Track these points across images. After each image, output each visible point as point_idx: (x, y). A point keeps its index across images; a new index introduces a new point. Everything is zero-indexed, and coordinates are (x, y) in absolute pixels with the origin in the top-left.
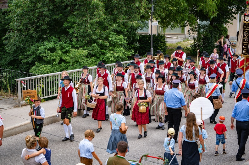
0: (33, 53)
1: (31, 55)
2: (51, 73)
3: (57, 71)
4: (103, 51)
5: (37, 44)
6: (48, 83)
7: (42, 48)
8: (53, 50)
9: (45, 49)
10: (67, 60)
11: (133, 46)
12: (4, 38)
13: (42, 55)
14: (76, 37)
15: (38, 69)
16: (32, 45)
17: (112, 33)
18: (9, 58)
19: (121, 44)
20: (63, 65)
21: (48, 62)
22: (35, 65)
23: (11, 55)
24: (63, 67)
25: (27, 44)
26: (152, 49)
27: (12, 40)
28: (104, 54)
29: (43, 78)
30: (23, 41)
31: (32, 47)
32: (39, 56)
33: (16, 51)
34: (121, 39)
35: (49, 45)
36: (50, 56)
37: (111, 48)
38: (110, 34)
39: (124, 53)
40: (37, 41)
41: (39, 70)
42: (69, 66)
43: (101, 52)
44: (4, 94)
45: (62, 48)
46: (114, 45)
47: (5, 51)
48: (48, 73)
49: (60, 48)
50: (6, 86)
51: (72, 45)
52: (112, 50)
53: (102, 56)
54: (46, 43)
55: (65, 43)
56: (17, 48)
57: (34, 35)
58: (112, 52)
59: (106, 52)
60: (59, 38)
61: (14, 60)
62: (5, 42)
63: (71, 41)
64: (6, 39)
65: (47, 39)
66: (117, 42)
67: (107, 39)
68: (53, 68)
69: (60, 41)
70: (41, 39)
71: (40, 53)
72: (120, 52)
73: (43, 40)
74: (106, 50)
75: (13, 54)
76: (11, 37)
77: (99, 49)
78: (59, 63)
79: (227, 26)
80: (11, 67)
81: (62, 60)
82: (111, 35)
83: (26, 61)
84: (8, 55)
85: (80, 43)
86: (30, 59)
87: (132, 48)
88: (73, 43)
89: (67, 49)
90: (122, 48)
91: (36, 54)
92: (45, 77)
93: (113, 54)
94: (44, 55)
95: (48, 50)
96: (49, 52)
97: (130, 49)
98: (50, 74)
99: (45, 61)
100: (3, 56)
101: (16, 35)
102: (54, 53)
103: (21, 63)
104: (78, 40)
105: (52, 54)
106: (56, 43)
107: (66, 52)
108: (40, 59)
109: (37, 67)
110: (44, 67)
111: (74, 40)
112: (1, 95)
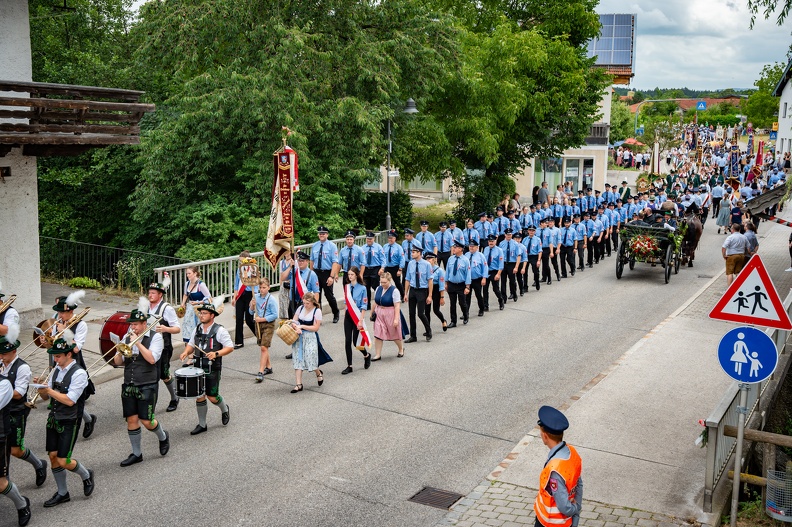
0: (182, 223)
1: (178, 227)
2: (214, 257)
3: (225, 255)
4: (305, 219)
5: (189, 207)
6: (210, 275)
7: (197, 214)
8: (217, 218)
9: (204, 216)
10: (243, 237)
11: (355, 212)
12: (130, 197)
13: (198, 226)
14: (258, 196)
15: (190, 250)
16: (179, 208)
17: (321, 189)
18: (138, 232)
19: (336, 209)
20: (235, 243)
21: (210, 240)
22: (185, 243)
23: (141, 225)
24: (236, 248)
25: (171, 208)
26: (389, 216)
27: (145, 201)
28: (307, 225)
29: (202, 268)
30: (163, 201)
31: (181, 213)
32: (192, 228)
33: (150, 219)
34: (336, 199)
35: (210, 209)
36: (212, 228)
37: (319, 215)
38: (317, 190)
39: (341, 223)
40: (189, 202)
41: (193, 252)
42: (247, 246)
43: (302, 221)
44: (131, 294)
45: (234, 215)
46: (324, 210)
47: (131, 220)
48: (208, 258)
49: (229, 214)
50: (134, 279)
51: (250, 209)
52: (321, 219)
53: (303, 229)
54: (205, 205)
55: (239, 205)
56: (153, 213)
57: (184, 191)
58: (320, 222)
59: (311, 222)
60: (228, 197)
61: (147, 235)
62: (132, 204)
63: (250, 202)
64: (134, 199)
65: (206, 198)
66: (329, 205)
67: (311, 199)
68: (218, 249)
69: (230, 202)
70: (195, 199)
71: (195, 224)
72: (335, 221)
73: (200, 200)
74: (310, 218)
75: (146, 224)
76: (141, 195)
77: (299, 216)
78: (228, 241)
79: (515, 178)
80: (141, 247)
81: (233, 236)
82: (318, 193)
83: (169, 237)
84: (136, 225)
85: (265, 205)
86: (177, 234)
87: (355, 215)
88: (253, 206)
89: (243, 216)
90: (337, 216)
91: (188, 225)
92: (206, 266)
93: (322, 225)
94: (202, 226)
95: (209, 218)
96: (211, 221)
97: (350, 217)
98: (213, 260)
99: (203, 237)
100: (127, 228)
101: (152, 191)
102: (220, 224)
103: (159, 240)
104: (261, 201)
105: (216, 225)
106: (222, 206)
107: (241, 222)
108: (195, 233)
109: (189, 247)
110: (202, 248)
111: (255, 200)
112: (127, 296)
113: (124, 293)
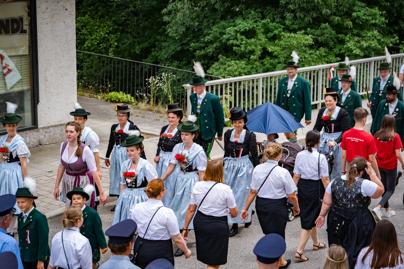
0: (216, 39)
1: (211, 42)
2: (246, 74)
3: (257, 72)
4: (341, 36)
5: (223, 23)
6: (240, 92)
7: (230, 30)
8: (250, 34)
9: (236, 32)
10: (275, 53)
11: (396, 28)
12: (165, 11)
13: (231, 42)
14: (293, 11)
15: (223, 67)
16: (214, 24)
17: (360, 4)
18: (174, 48)
19: (375, 25)
20: (267, 61)
21: (242, 56)
22: (217, 60)
23: (176, 41)
24: (268, 65)
25: (205, 24)
27: (179, 15)
28: (342, 42)
29: (231, 85)
30: (198, 16)
31: (214, 28)
32: (225, 44)
33: (185, 35)
34: (375, 15)
35: (243, 25)
36: (245, 44)
37: (355, 31)
38: (354, 5)
39: (379, 40)
40: (223, 18)
41: (225, 69)
42: (279, 63)
43: (337, 38)
44: (162, 110)
45: (267, 31)
46: (361, 26)
47: (167, 35)
48: (240, 75)
49: (262, 30)
50: (166, 97)
51: (284, 25)
52: (358, 35)
53: (339, 46)
54: (239, 21)
55: (273, 21)
56: (188, 29)
57: (217, 6)
58: (356, 39)
59: (347, 38)
60: (262, 13)
61: (182, 51)
62: (166, 18)
63: (283, 18)
64: (169, 13)
65: (240, 13)
66: (367, 20)
67: (348, 14)
68: (250, 66)
69: (263, 18)
70: (229, 15)
71: (228, 40)
72: (372, 38)
73: (234, 15)
74: (346, 34)
75: (181, 40)
76: (177, 11)
77: (334, 32)
78: (260, 58)
80: (176, 63)
81: (265, 53)
82: (355, 8)
83: (203, 52)
84: (172, 41)
85: (299, 21)
86: (210, 50)
87: (396, 32)
88: (287, 22)
89: (276, 32)
90: (376, 32)
91: (221, 42)
92: (235, 83)
93: (358, 42)
94: (235, 42)
95: (242, 33)
96: (243, 37)
97: (391, 33)
98: (244, 77)
99: (236, 54)
100: (164, 44)
101: (186, 6)
102: (253, 40)
103: (194, 57)
104: (295, 16)
105: (249, 41)
106: (256, 22)
107: (274, 38)
108: (227, 50)
109: (222, 64)
110: (234, 64)
111: (289, 15)
112: (159, 112)
113: (156, 108)
